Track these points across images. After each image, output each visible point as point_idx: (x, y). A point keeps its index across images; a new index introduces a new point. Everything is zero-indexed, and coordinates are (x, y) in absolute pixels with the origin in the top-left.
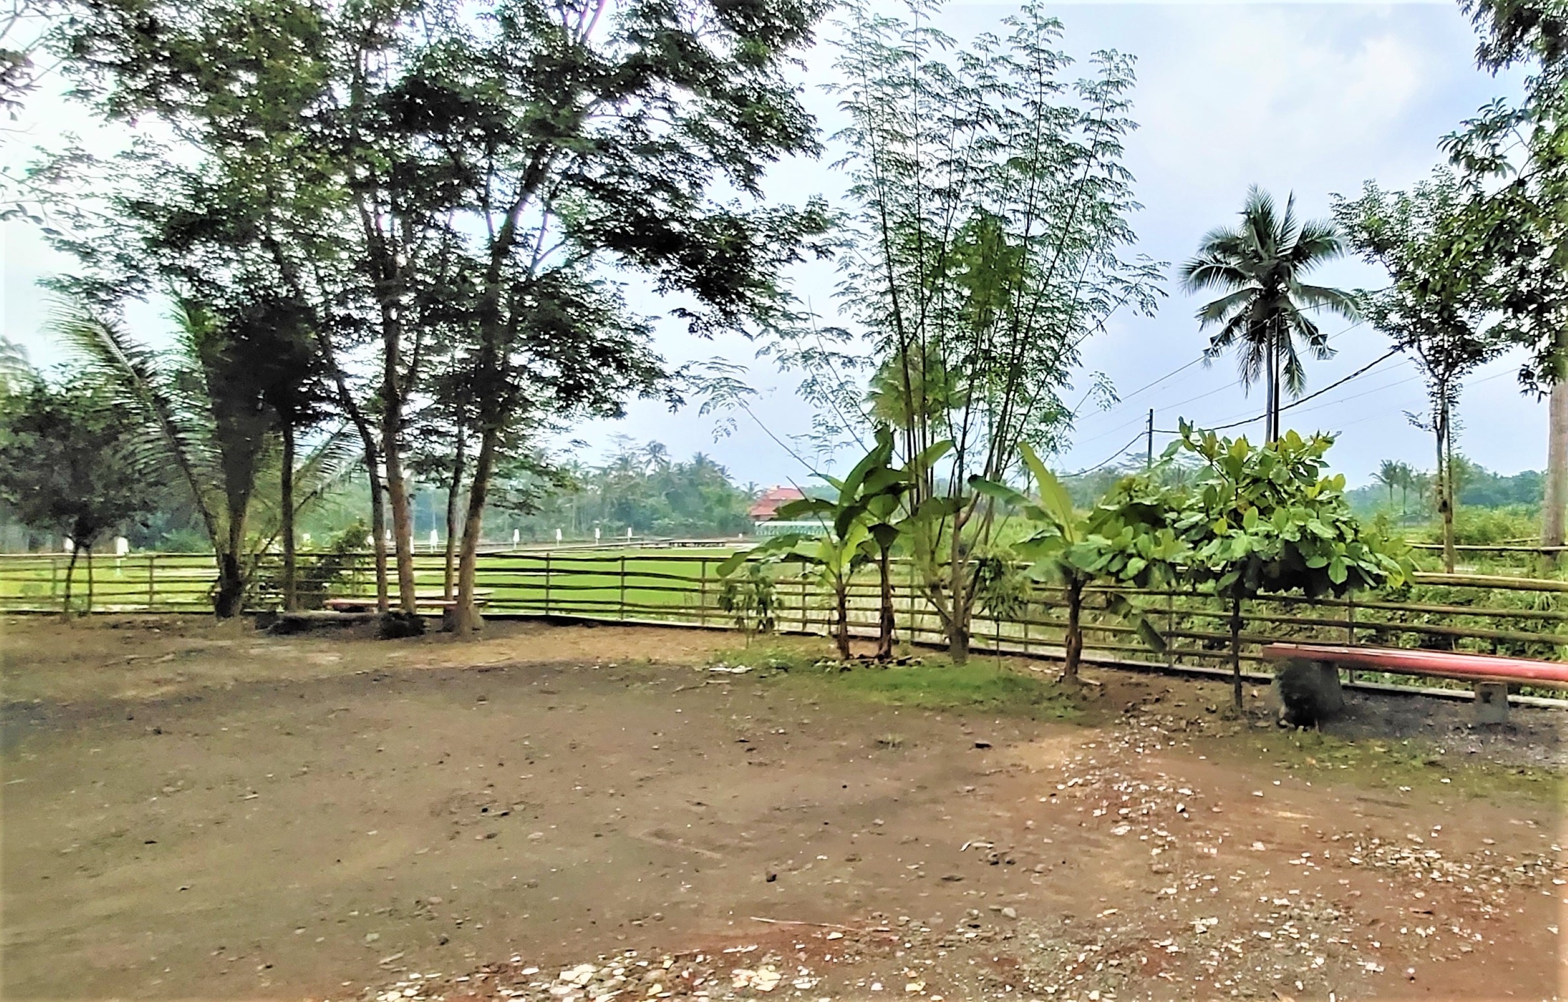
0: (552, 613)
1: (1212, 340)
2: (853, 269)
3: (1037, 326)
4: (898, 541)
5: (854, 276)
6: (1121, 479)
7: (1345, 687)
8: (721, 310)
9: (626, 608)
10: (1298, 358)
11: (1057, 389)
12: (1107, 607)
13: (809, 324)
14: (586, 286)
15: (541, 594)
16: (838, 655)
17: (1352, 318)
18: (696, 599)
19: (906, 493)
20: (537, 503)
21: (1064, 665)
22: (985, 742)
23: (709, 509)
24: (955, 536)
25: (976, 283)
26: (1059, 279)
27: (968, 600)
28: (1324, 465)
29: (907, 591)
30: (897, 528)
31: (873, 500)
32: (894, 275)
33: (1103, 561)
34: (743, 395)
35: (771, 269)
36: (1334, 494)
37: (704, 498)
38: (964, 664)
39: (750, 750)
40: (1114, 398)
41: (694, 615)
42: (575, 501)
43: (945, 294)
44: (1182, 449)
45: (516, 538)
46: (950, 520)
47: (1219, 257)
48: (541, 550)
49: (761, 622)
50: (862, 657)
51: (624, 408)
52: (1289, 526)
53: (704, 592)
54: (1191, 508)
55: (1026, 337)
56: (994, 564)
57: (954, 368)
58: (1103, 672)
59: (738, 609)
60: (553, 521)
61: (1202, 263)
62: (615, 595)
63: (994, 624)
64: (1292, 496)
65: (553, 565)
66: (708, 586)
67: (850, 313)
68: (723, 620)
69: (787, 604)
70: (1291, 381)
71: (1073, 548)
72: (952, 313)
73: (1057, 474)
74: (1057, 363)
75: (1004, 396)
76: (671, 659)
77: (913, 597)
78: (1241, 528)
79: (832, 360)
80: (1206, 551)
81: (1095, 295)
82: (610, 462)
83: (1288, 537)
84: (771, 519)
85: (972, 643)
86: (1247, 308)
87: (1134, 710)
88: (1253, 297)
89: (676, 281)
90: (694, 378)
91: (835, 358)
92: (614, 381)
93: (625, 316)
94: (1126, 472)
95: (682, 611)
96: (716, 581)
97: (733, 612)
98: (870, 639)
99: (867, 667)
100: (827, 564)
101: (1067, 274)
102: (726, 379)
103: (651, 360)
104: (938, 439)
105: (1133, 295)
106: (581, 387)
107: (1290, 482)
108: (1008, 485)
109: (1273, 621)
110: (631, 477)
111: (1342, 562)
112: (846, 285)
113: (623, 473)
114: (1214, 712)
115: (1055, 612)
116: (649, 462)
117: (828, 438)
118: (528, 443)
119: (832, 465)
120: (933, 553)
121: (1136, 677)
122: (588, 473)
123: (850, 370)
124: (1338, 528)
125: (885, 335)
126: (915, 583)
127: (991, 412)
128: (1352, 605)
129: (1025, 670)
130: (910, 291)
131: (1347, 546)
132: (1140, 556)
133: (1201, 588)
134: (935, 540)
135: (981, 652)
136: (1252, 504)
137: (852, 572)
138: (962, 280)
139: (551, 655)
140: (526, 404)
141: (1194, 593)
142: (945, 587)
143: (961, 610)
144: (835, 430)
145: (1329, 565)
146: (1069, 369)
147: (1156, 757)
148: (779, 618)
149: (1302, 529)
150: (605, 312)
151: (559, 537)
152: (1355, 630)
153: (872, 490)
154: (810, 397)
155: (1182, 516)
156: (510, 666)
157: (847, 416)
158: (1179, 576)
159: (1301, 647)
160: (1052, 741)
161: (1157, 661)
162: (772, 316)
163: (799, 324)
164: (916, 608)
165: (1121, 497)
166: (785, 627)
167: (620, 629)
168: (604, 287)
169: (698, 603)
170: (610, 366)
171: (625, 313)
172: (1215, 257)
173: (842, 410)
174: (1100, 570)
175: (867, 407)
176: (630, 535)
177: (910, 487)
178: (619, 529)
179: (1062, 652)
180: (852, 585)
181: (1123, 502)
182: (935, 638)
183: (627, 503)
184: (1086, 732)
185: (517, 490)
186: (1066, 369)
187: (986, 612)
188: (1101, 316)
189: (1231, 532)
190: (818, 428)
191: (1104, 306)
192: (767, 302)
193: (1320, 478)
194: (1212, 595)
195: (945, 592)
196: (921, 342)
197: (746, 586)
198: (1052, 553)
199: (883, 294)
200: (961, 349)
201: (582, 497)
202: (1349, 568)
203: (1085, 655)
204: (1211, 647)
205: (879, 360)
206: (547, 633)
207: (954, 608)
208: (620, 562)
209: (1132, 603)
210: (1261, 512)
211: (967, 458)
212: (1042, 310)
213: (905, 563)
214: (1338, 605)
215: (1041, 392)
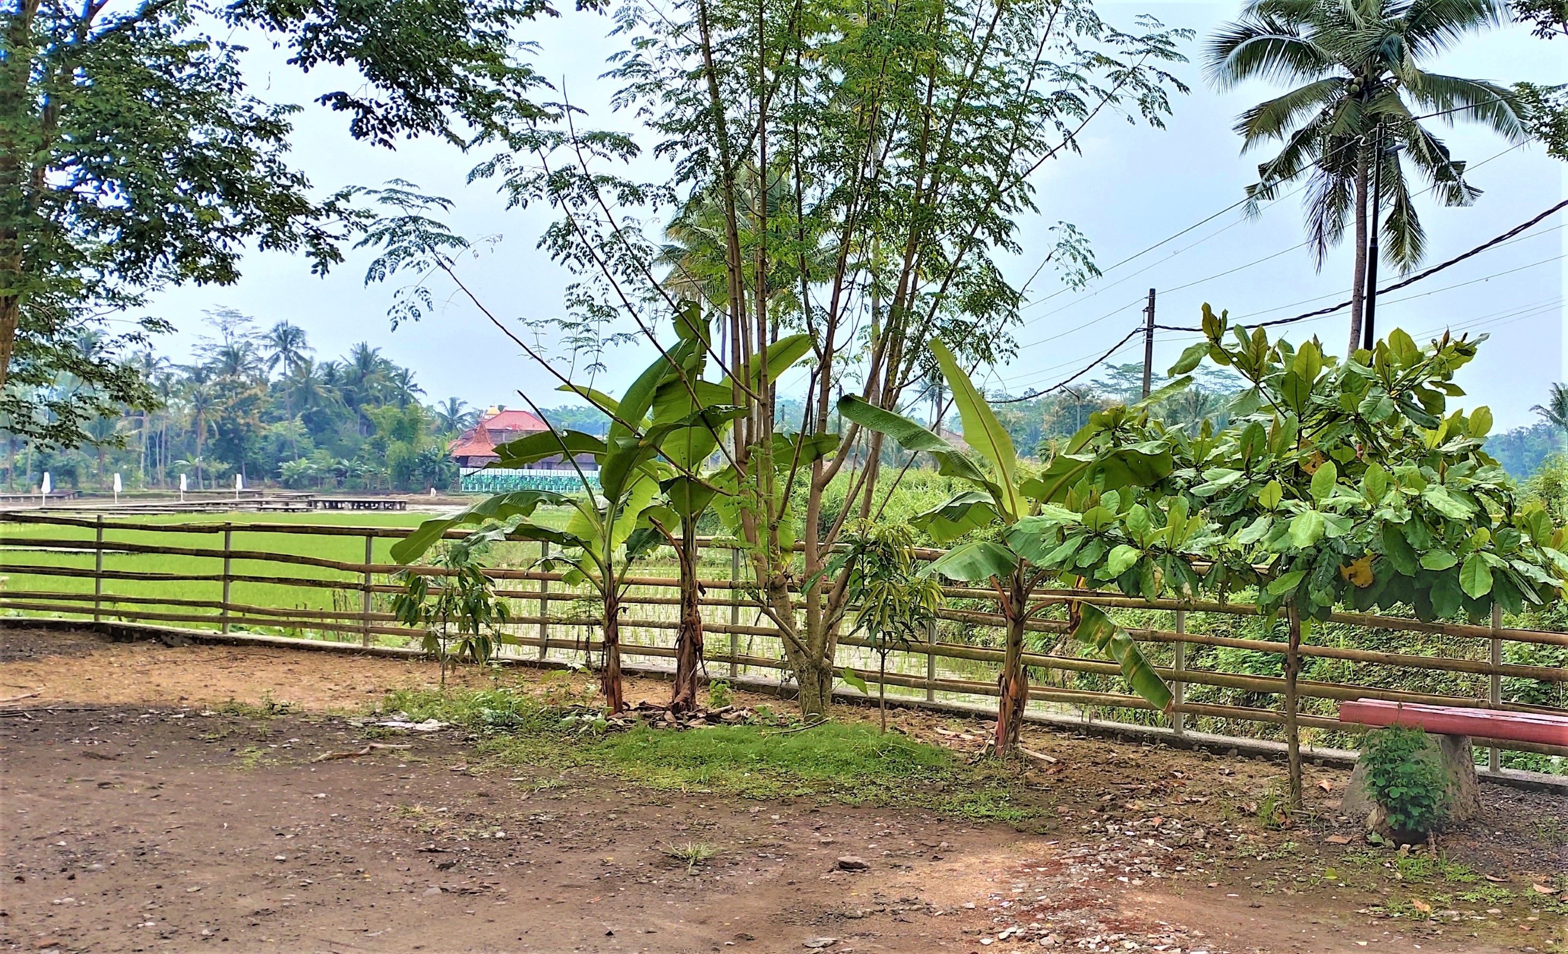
0: (103, 620)
1: (1263, 170)
2: (642, 30)
3: (961, 140)
4: (714, 505)
5: (643, 44)
6: (1101, 408)
7: (1483, 779)
8: (408, 96)
9: (230, 614)
10: (1414, 202)
11: (995, 253)
12: (1072, 628)
13: (562, 126)
14: (175, 51)
15: (87, 586)
16: (602, 703)
17: (1511, 132)
18: (355, 602)
19: (730, 426)
20: (83, 427)
21: (993, 727)
22: (858, 859)
23: (379, 446)
24: (811, 502)
25: (855, 62)
26: (1001, 57)
27: (833, 611)
28: (1456, 391)
29: (726, 594)
30: (712, 484)
31: (671, 435)
32: (712, 43)
33: (1068, 548)
34: (443, 249)
35: (497, 27)
36: (1473, 442)
37: (369, 425)
38: (821, 721)
39: (444, 867)
40: (1091, 268)
41: (350, 629)
42: (147, 425)
43: (803, 80)
44: (1207, 360)
45: (46, 487)
46: (805, 474)
47: (1279, 22)
48: (89, 509)
49: (467, 643)
50: (643, 707)
51: (237, 265)
52: (1392, 496)
53: (367, 589)
54: (1219, 462)
55: (942, 159)
56: (879, 550)
57: (817, 211)
58: (1063, 741)
59: (427, 619)
60: (108, 459)
61: (1247, 33)
62: (213, 590)
63: (875, 655)
64: (1395, 443)
65: (109, 536)
66: (375, 579)
67: (634, 107)
68: (400, 640)
69: (513, 613)
70: (1397, 246)
71: (1016, 526)
72: (814, 113)
73: (989, 398)
74: (994, 206)
75: (902, 263)
76: (311, 704)
77: (735, 605)
78: (1307, 498)
79: (602, 190)
80: (1243, 537)
81: (1062, 86)
82: (207, 358)
83: (1388, 514)
84: (490, 465)
85: (839, 685)
86: (1324, 113)
87: (1114, 807)
88: (1337, 95)
89: (331, 45)
90: (358, 215)
91: (609, 187)
92: (220, 218)
93: (240, 103)
94: (1105, 396)
95: (329, 621)
96: (389, 570)
97: (420, 626)
98: (659, 676)
99: (652, 725)
100: (586, 545)
101: (1014, 48)
102: (415, 220)
103: (283, 181)
104: (784, 333)
105: (1128, 88)
106: (162, 228)
107: (1393, 420)
108: (904, 414)
109: (1356, 660)
110: (243, 385)
111: (1484, 561)
112: (628, 58)
113: (228, 378)
114: (1253, 814)
115: (981, 633)
116: (276, 359)
117: (593, 325)
118: (71, 324)
119: (599, 375)
120: (774, 528)
121: (1120, 751)
122: (168, 377)
123: (633, 209)
124: (1477, 500)
125: (695, 149)
126: (742, 580)
127: (878, 289)
128: (1497, 636)
129: (929, 733)
130: (740, 71)
131: (1493, 532)
132: (1131, 542)
133: (1235, 599)
134: (777, 506)
135: (851, 700)
136: (1326, 456)
137: (630, 560)
138: (834, 55)
139: (104, 691)
140: (70, 257)
141: (1222, 608)
142: (792, 589)
143: (820, 629)
144: (606, 313)
145: (1459, 566)
146: (1014, 217)
147: (1152, 891)
148: (500, 638)
149: (1414, 503)
150: (206, 96)
151: (118, 488)
152: (1503, 678)
153: (671, 419)
154: (563, 255)
155: (1206, 475)
156: (37, 710)
157: (626, 288)
158: (1197, 578)
159: (1407, 706)
160: (973, 860)
161: (1153, 722)
162: (500, 109)
163: (543, 126)
164: (741, 623)
165: (1099, 441)
166: (509, 652)
167: (221, 651)
168: (206, 53)
169: (357, 609)
170: (212, 191)
171: (240, 99)
172: (1271, 24)
173: (619, 278)
174: (1063, 562)
175: (661, 273)
176: (239, 486)
177: (734, 415)
178: (221, 476)
179: (991, 704)
180: (632, 582)
181: (1102, 450)
182: (773, 676)
183: (236, 431)
184: (1031, 846)
185: (51, 405)
186: (1008, 217)
187: (863, 633)
188: (1071, 121)
189: (1289, 504)
190: (576, 309)
191: (1079, 106)
192: (490, 85)
193: (1448, 414)
194: (1254, 613)
195: (794, 597)
196: (758, 164)
197: (441, 579)
198: (977, 532)
199: (694, 76)
200: (829, 177)
201: (159, 418)
202: (1494, 571)
203: (1032, 710)
204: (1248, 702)
205: (684, 192)
206: (96, 654)
207: (808, 624)
208: (222, 533)
209: (1114, 621)
210: (1342, 471)
211: (836, 367)
212: (970, 113)
213: (722, 545)
214: (1472, 635)
215: (967, 256)
